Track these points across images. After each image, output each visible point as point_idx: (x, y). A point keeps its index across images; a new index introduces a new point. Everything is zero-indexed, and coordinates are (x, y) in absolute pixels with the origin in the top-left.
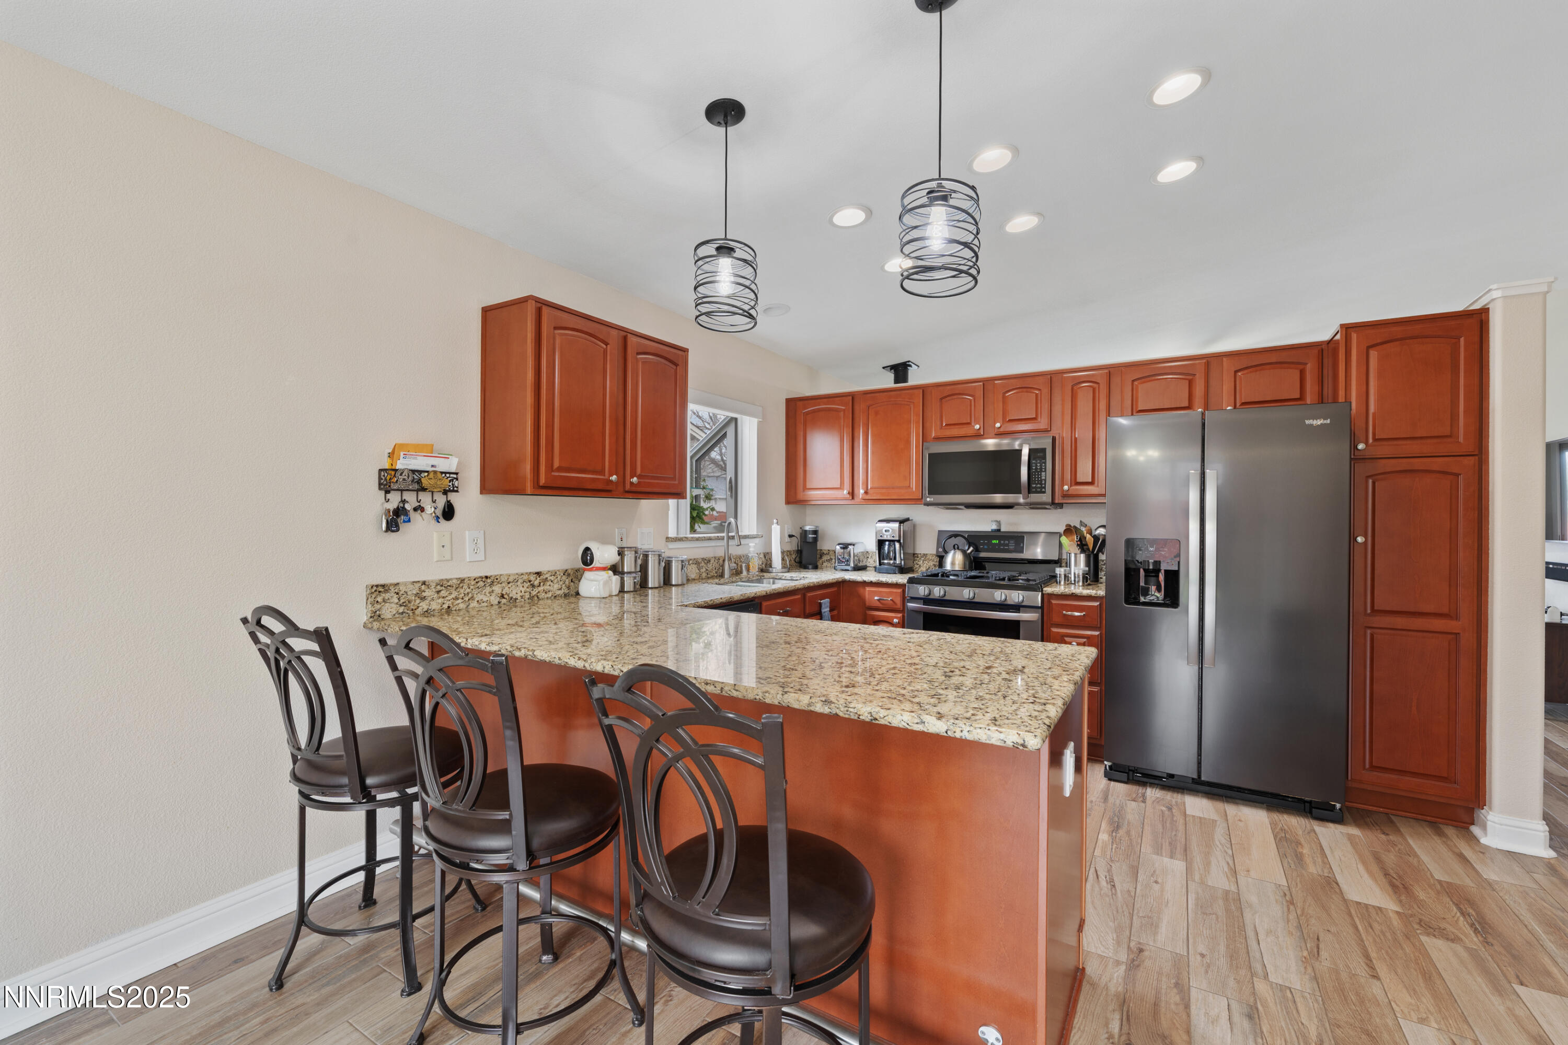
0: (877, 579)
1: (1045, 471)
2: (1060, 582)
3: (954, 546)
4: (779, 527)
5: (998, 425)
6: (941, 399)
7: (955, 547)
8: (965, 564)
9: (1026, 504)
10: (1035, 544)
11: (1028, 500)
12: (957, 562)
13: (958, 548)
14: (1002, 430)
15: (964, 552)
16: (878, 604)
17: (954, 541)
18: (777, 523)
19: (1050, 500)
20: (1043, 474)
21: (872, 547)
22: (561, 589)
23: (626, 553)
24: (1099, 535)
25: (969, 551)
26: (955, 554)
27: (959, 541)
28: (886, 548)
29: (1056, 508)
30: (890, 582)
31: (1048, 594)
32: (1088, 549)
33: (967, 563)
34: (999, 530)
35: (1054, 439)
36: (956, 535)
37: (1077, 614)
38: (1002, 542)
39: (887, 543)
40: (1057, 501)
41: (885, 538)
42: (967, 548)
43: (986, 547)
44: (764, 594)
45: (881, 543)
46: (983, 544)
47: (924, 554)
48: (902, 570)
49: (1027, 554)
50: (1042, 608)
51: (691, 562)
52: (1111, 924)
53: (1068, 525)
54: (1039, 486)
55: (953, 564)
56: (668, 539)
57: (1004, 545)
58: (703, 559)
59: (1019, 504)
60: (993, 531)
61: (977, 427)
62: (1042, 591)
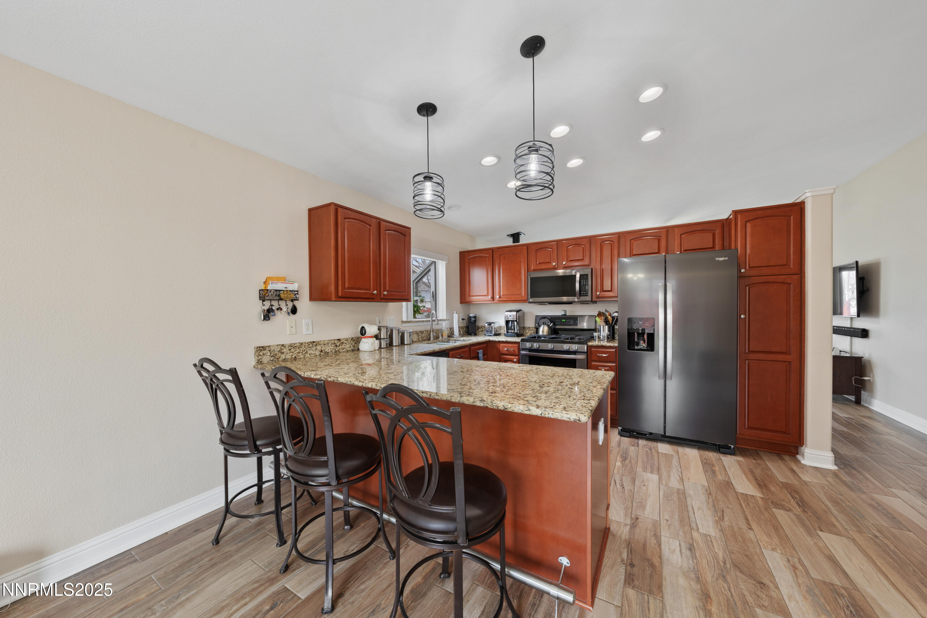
0: (506, 340)
1: (588, 285)
2: (596, 340)
3: (543, 323)
4: (457, 315)
5: (564, 263)
6: (536, 250)
7: (544, 324)
8: (549, 332)
9: (579, 302)
10: (583, 321)
11: (580, 300)
12: (545, 331)
13: (545, 324)
14: (566, 265)
15: (548, 326)
16: (507, 352)
17: (543, 320)
18: (456, 313)
19: (590, 300)
20: (587, 287)
21: (503, 324)
22: (350, 347)
23: (382, 329)
24: (615, 316)
25: (551, 325)
26: (544, 327)
27: (546, 320)
28: (510, 324)
29: (593, 303)
30: (512, 341)
31: (590, 346)
32: (609, 323)
33: (550, 331)
34: (565, 315)
35: (592, 269)
36: (544, 317)
37: (604, 355)
38: (567, 321)
39: (510, 322)
40: (594, 300)
41: (509, 319)
42: (550, 324)
43: (559, 323)
44: (450, 348)
45: (507, 322)
46: (558, 322)
47: (529, 327)
48: (518, 335)
49: (579, 326)
50: (587, 352)
51: (414, 333)
52: (622, 506)
53: (600, 312)
54: (585, 292)
55: (543, 332)
56: (403, 322)
57: (568, 322)
58: (420, 331)
59: (575, 302)
60: (562, 315)
61: (554, 264)
62: (587, 344)
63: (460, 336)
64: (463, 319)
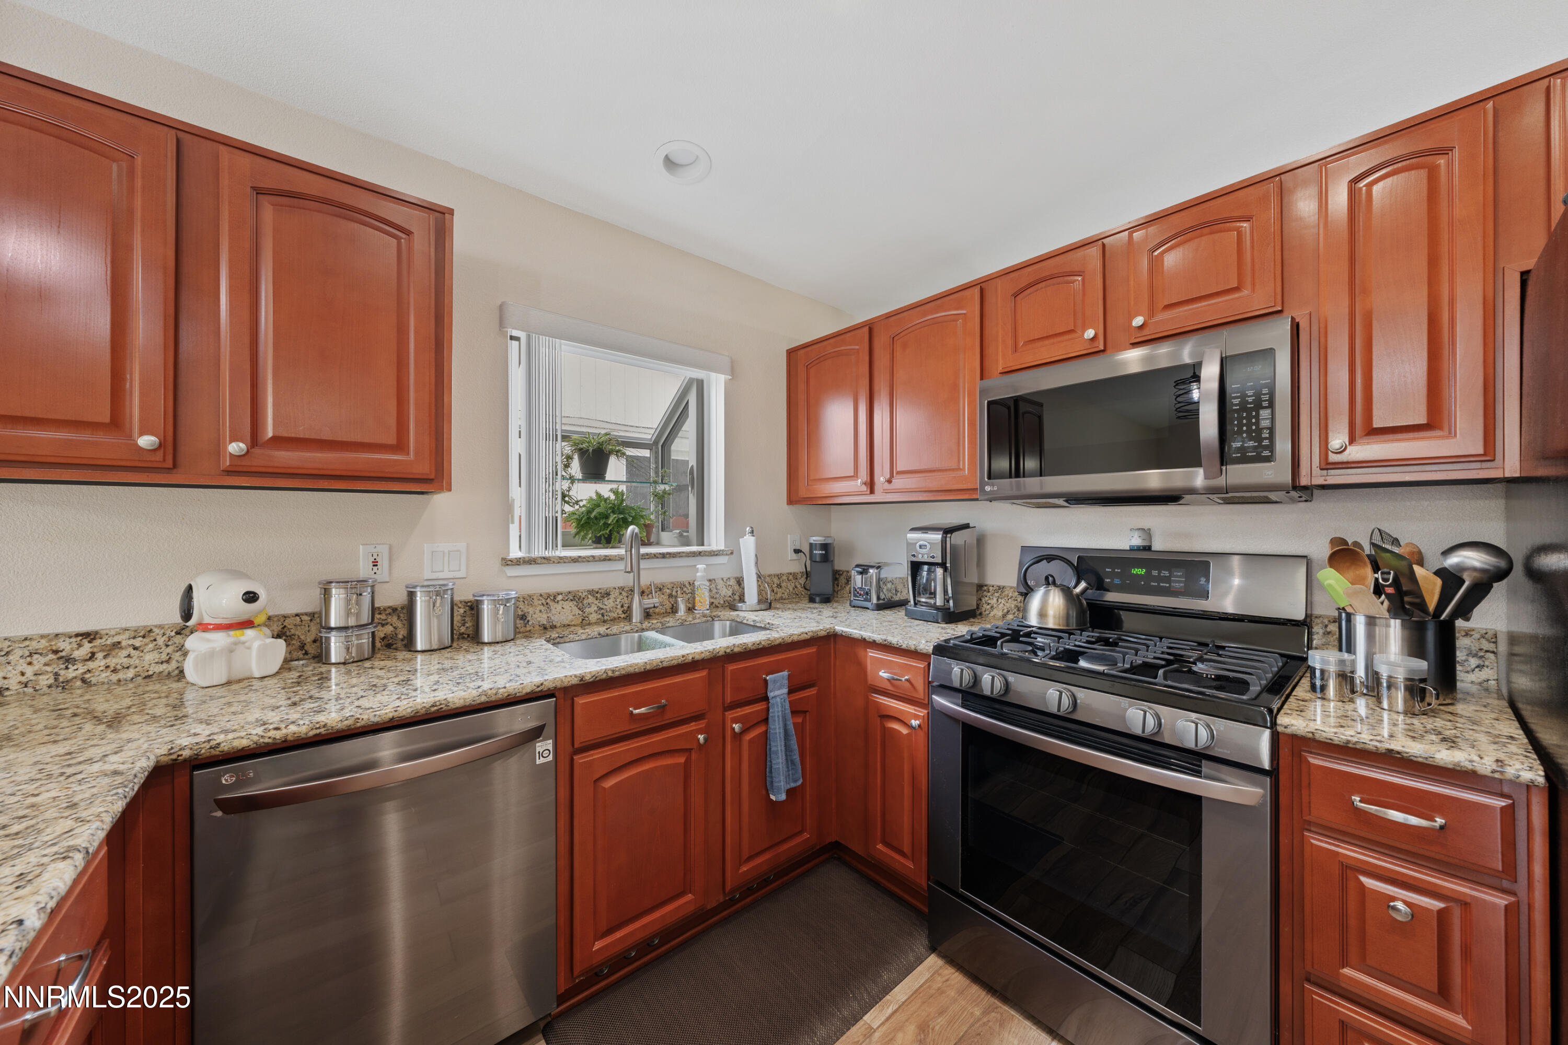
0: (884, 637)
1: (1271, 405)
2: (1323, 688)
3: (1047, 578)
4: (753, 539)
5: (1138, 321)
6: (1015, 295)
7: (1049, 581)
8: (1068, 617)
9: (1211, 491)
11: (1220, 481)
12: (1051, 612)
13: (1054, 583)
14: (1146, 332)
15: (1067, 591)
16: (889, 687)
17: (1044, 568)
18: (752, 532)
19: (1287, 478)
20: (1265, 413)
21: (903, 571)
23: (334, 591)
24: (1462, 568)
25: (1078, 590)
26: (1046, 594)
27: (1054, 568)
28: (925, 574)
29: (1300, 500)
30: (904, 646)
31: (1294, 737)
32: (1421, 606)
33: (1073, 614)
34: (1148, 548)
35: (1296, 328)
36: (1049, 556)
37: (1396, 815)
38: (1155, 573)
39: (926, 567)
40: (1304, 481)
41: (920, 558)
42: (1073, 584)
43: (1117, 581)
44: (575, 681)
45: (916, 567)
46: (1113, 575)
47: (999, 587)
48: (951, 617)
50: (1273, 773)
51: (560, 598)
53: (1338, 542)
54: (1251, 443)
55: (1042, 614)
56: (508, 562)
57: (1160, 579)
58: (592, 592)
59: (1192, 491)
60: (1132, 549)
61: (1090, 333)
62: (1274, 724)
63: (763, 607)
64: (797, 551)
